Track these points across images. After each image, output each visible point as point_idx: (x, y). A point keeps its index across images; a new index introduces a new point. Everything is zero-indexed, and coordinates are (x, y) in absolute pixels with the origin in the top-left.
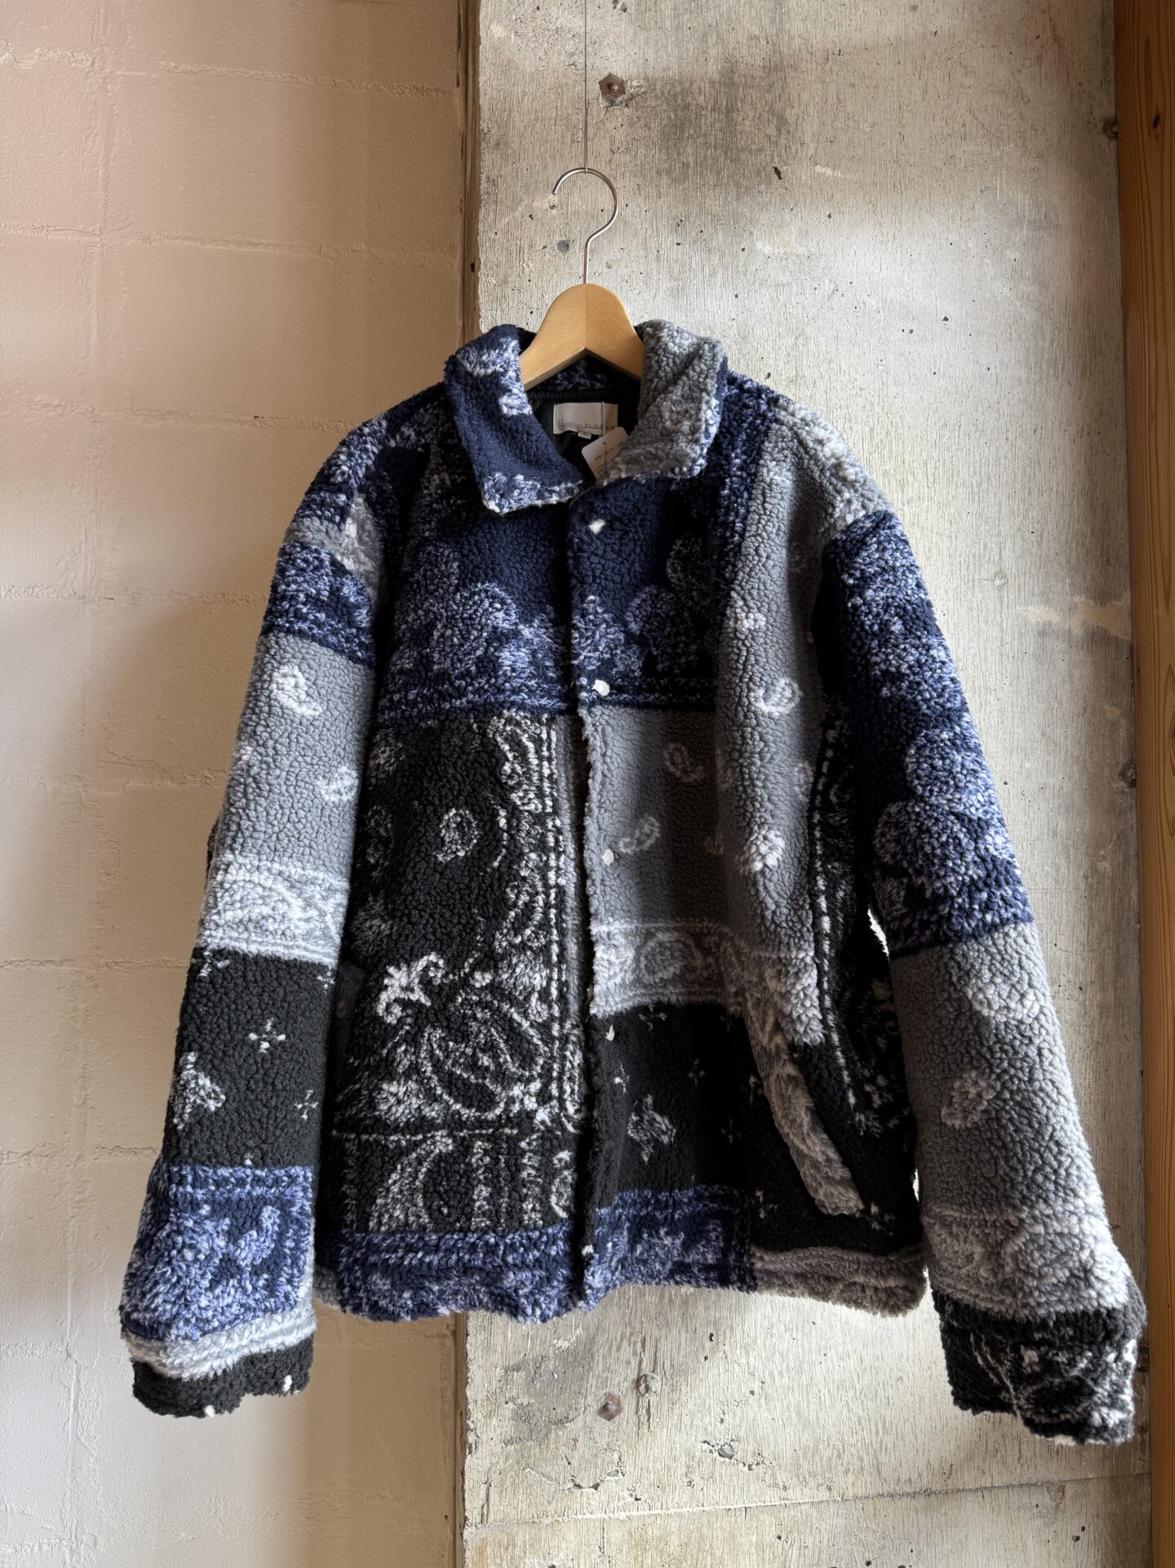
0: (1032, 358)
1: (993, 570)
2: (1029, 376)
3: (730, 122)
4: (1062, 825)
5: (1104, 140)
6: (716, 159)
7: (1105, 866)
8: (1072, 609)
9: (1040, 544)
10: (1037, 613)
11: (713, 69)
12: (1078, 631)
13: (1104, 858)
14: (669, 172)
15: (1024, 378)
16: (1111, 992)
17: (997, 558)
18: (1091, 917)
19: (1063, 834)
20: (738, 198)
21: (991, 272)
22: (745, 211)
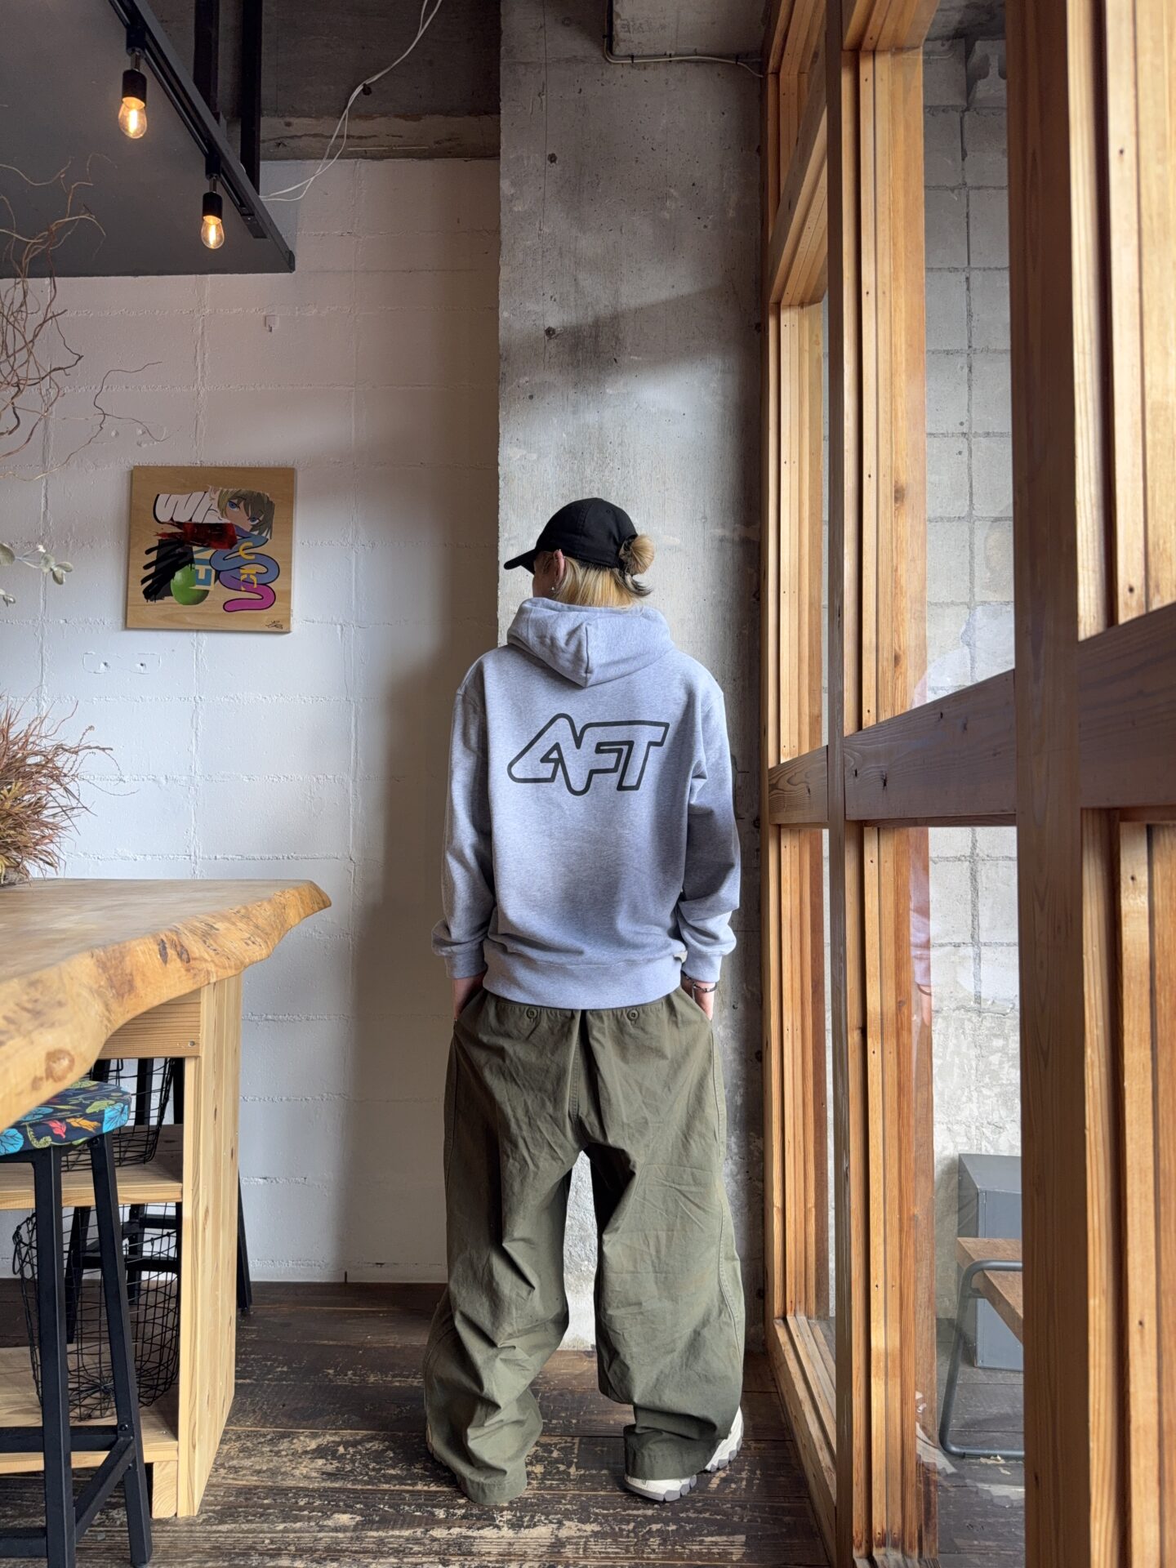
0: (720, 428)
1: (702, 515)
2: (719, 435)
3: (596, 341)
4: (728, 616)
5: (755, 332)
6: (591, 357)
8: (734, 530)
9: (721, 504)
11: (590, 320)
12: (737, 538)
13: (744, 629)
14: (572, 364)
16: (747, 681)
19: (729, 620)
20: (599, 372)
21: (704, 394)
22: (602, 377)
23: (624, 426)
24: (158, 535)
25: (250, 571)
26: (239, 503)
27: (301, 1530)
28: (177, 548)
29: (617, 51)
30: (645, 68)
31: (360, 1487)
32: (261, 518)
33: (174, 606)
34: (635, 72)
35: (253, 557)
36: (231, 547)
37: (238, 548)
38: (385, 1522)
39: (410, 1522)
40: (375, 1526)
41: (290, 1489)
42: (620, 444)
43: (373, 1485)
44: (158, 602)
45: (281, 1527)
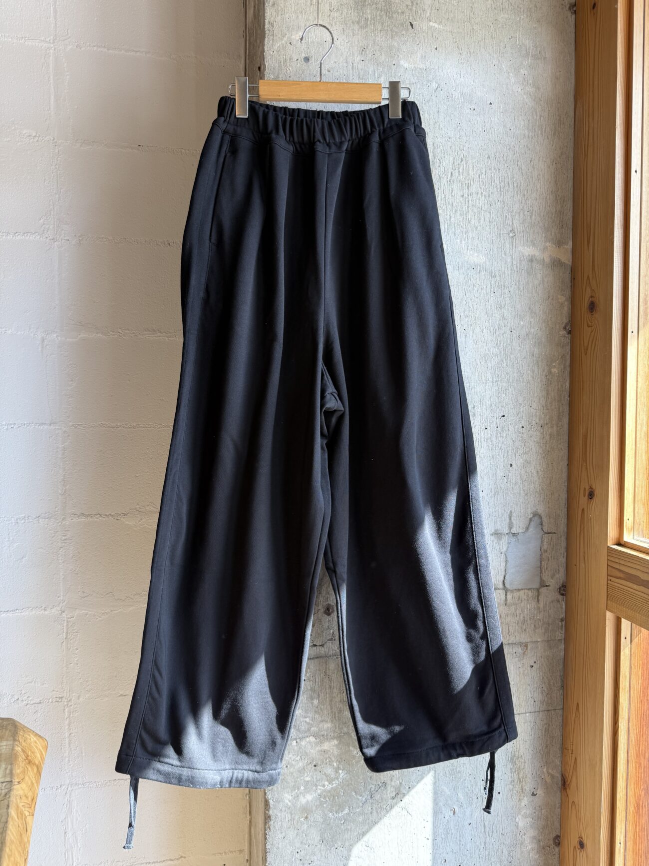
0: (531, 125)
1: (509, 229)
2: (529, 133)
4: (536, 351)
5: (569, 14)
6: (381, 16)
7: (555, 370)
8: (545, 249)
9: (531, 217)
10: (528, 251)
12: (547, 260)
13: (554, 367)
14: (358, 23)
15: (527, 134)
16: (555, 428)
17: (511, 223)
18: (548, 394)
19: (537, 356)
20: (392, 37)
21: (513, 80)
22: (396, 44)
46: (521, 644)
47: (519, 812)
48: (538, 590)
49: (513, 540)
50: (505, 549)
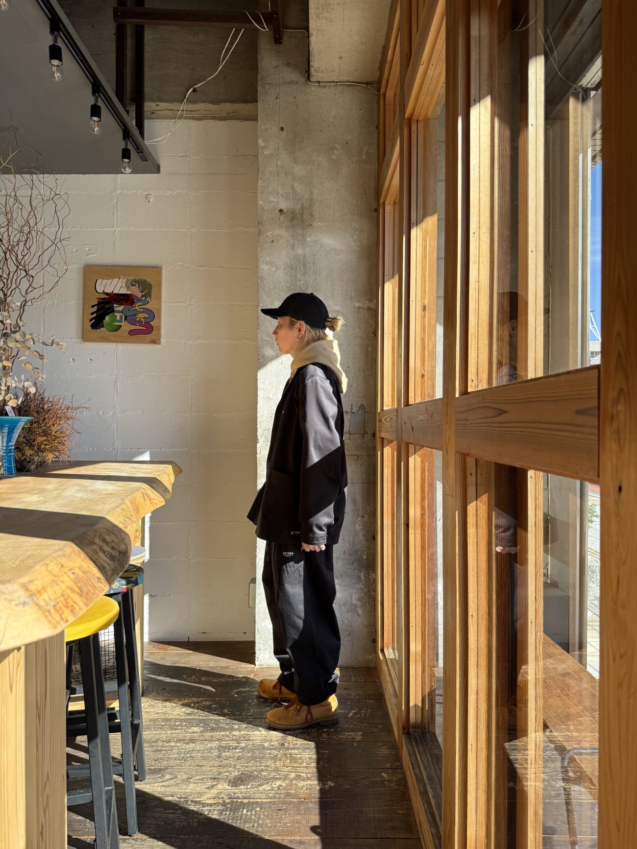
0: (358, 257)
1: (350, 296)
3: (302, 216)
5: (374, 213)
6: (300, 223)
8: (364, 304)
9: (359, 291)
10: (357, 304)
11: (299, 206)
12: (365, 307)
14: (291, 226)
15: (357, 260)
18: (366, 359)
20: (304, 230)
21: (351, 241)
22: (305, 233)
23: (314, 255)
24: (97, 299)
25: (141, 316)
26: (136, 284)
27: (179, 733)
28: (106, 305)
29: (312, 80)
30: (325, 87)
31: (201, 718)
32: (146, 292)
33: (105, 332)
34: (320, 89)
35: (143, 310)
36: (132, 305)
37: (135, 305)
38: (213, 730)
39: (224, 730)
40: (209, 731)
41: (172, 719)
42: (313, 264)
43: (207, 717)
44: (98, 330)
45: (170, 732)
46: (356, 455)
47: (357, 523)
48: (363, 435)
49: (353, 415)
50: (349, 418)
